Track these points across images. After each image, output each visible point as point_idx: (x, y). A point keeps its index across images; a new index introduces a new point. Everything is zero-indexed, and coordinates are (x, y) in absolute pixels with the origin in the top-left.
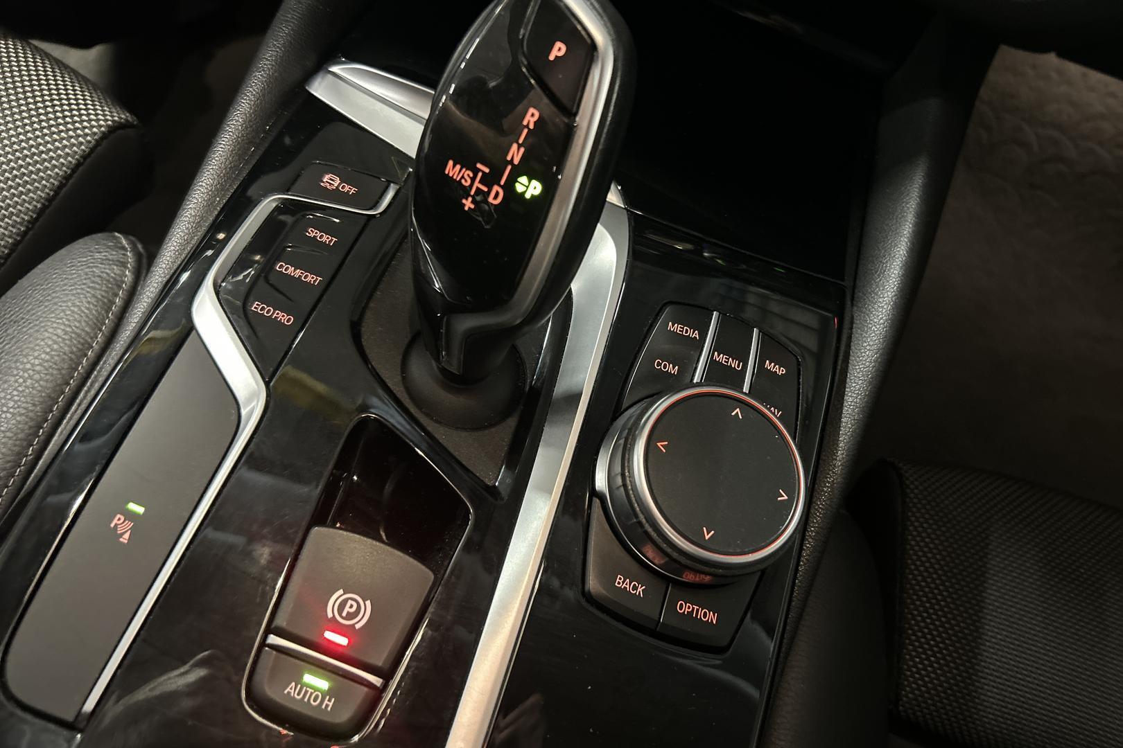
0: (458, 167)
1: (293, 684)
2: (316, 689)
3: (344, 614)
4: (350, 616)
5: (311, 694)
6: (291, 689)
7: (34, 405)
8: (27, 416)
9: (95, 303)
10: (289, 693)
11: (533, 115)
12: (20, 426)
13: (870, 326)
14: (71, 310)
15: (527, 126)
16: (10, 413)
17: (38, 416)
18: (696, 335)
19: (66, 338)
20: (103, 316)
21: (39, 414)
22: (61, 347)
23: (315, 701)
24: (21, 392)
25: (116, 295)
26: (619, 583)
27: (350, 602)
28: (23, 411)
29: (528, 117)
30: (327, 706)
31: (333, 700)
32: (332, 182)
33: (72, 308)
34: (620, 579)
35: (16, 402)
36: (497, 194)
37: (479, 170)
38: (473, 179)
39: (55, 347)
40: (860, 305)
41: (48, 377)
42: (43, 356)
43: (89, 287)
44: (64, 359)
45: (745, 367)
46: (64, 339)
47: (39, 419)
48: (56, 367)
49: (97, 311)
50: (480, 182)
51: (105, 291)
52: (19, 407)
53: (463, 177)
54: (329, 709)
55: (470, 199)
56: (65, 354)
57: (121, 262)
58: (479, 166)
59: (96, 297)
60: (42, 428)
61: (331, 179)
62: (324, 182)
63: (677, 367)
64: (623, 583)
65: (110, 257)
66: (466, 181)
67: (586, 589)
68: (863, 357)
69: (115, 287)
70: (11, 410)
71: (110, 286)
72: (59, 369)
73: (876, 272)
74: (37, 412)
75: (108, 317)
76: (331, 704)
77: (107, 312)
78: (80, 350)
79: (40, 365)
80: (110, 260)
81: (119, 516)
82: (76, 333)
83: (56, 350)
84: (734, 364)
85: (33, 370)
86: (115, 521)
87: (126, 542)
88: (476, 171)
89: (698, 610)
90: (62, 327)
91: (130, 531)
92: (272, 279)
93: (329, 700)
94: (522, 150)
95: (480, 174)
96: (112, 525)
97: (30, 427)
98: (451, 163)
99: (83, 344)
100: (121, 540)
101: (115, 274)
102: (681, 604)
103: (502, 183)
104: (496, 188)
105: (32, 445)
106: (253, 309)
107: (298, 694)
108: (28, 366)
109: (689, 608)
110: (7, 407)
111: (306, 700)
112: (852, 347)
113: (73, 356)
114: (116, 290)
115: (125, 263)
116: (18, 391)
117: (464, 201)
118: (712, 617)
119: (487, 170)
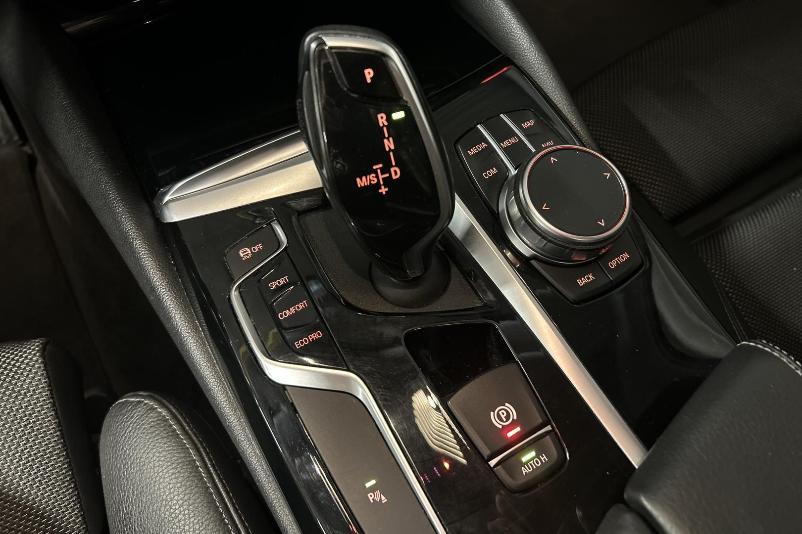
0: (364, 178)
1: (523, 468)
2: (532, 459)
3: (505, 420)
4: (508, 417)
5: (533, 462)
6: (525, 471)
7: (208, 514)
8: (212, 522)
9: (168, 440)
10: (526, 473)
11: (382, 118)
12: (215, 530)
13: (534, 62)
14: (162, 456)
15: (384, 125)
16: (202, 530)
17: (216, 516)
18: (484, 145)
19: (179, 470)
20: (180, 441)
21: (215, 515)
22: (183, 477)
23: (538, 464)
24: (194, 516)
25: (171, 426)
26: (581, 283)
27: (500, 413)
28: (208, 522)
29: (380, 121)
30: (544, 459)
31: (543, 455)
32: (247, 253)
33: (161, 455)
34: (579, 281)
35: (198, 523)
36: (396, 172)
37: (377, 169)
38: (377, 177)
39: (180, 479)
40: (517, 57)
41: (196, 496)
42: (180, 490)
43: (154, 437)
44: (191, 480)
45: (518, 137)
46: (179, 472)
47: (218, 517)
48: (194, 487)
49: (174, 442)
50: (382, 174)
51: (164, 430)
52: (202, 523)
53: (370, 180)
54: (547, 460)
55: (383, 187)
56: (189, 477)
57: (149, 409)
58: (375, 167)
59: (165, 437)
60: (224, 519)
61: (244, 252)
62: (243, 257)
63: (494, 168)
64: (582, 281)
65: (141, 413)
66: (374, 181)
67: (571, 300)
68: (546, 80)
69: (165, 423)
70: (201, 529)
71: (162, 425)
72: (196, 487)
73: (508, 34)
74: (213, 515)
75: (182, 439)
76: (545, 457)
77: (179, 438)
78: (192, 468)
79: (185, 495)
80: (143, 415)
81: (369, 495)
82: (180, 463)
83: (183, 481)
84: (513, 140)
85: (186, 501)
86: (371, 499)
87: (386, 500)
88: (375, 172)
89: (618, 259)
90: (170, 468)
91: (382, 495)
92: (286, 325)
93: (543, 457)
94: (391, 139)
95: (379, 171)
96: (372, 501)
97: (219, 525)
98: (358, 180)
99: (190, 464)
100: (383, 502)
101: (156, 418)
102: (610, 264)
103: (394, 164)
104: (392, 170)
105: (231, 530)
106: (298, 348)
107: (530, 469)
108: (180, 502)
109: (614, 262)
110: (197, 530)
111: (535, 467)
112: (536, 80)
113: (194, 474)
114: (168, 424)
115: (151, 408)
116: (192, 517)
117: (380, 191)
118: (626, 256)
119: (381, 166)
